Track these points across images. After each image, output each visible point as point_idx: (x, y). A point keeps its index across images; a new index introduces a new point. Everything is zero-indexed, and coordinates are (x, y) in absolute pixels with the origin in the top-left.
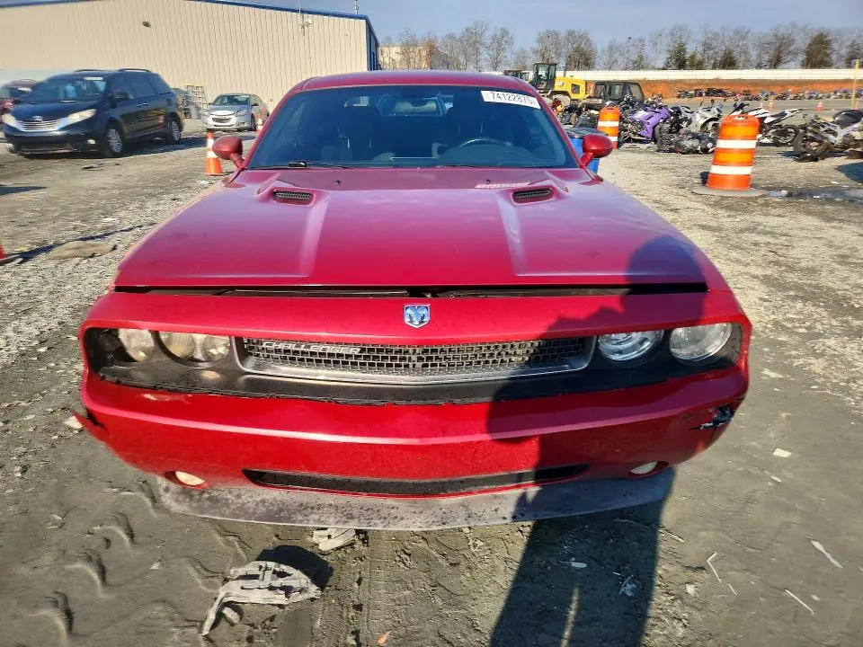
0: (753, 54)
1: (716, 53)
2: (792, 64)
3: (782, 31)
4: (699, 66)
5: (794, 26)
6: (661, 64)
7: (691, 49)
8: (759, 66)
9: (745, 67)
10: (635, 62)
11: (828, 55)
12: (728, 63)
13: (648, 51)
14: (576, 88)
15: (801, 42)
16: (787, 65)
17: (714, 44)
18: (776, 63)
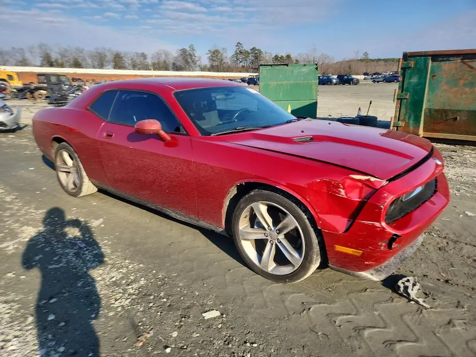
0: (90, 61)
1: (69, 59)
2: (110, 66)
3: (100, 51)
4: (62, 66)
5: (104, 49)
6: (39, 63)
7: (54, 56)
8: (94, 67)
9: (87, 68)
10: (21, 62)
11: (123, 63)
12: (77, 65)
13: (28, 56)
14: (10, 77)
15: (110, 57)
16: (107, 67)
17: (67, 54)
18: (101, 66)
